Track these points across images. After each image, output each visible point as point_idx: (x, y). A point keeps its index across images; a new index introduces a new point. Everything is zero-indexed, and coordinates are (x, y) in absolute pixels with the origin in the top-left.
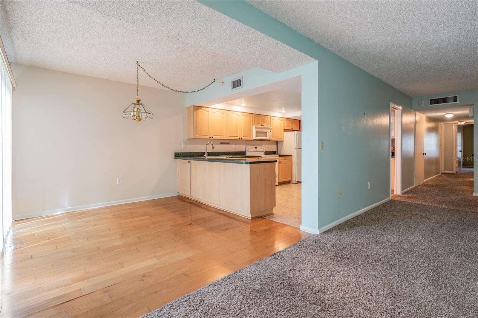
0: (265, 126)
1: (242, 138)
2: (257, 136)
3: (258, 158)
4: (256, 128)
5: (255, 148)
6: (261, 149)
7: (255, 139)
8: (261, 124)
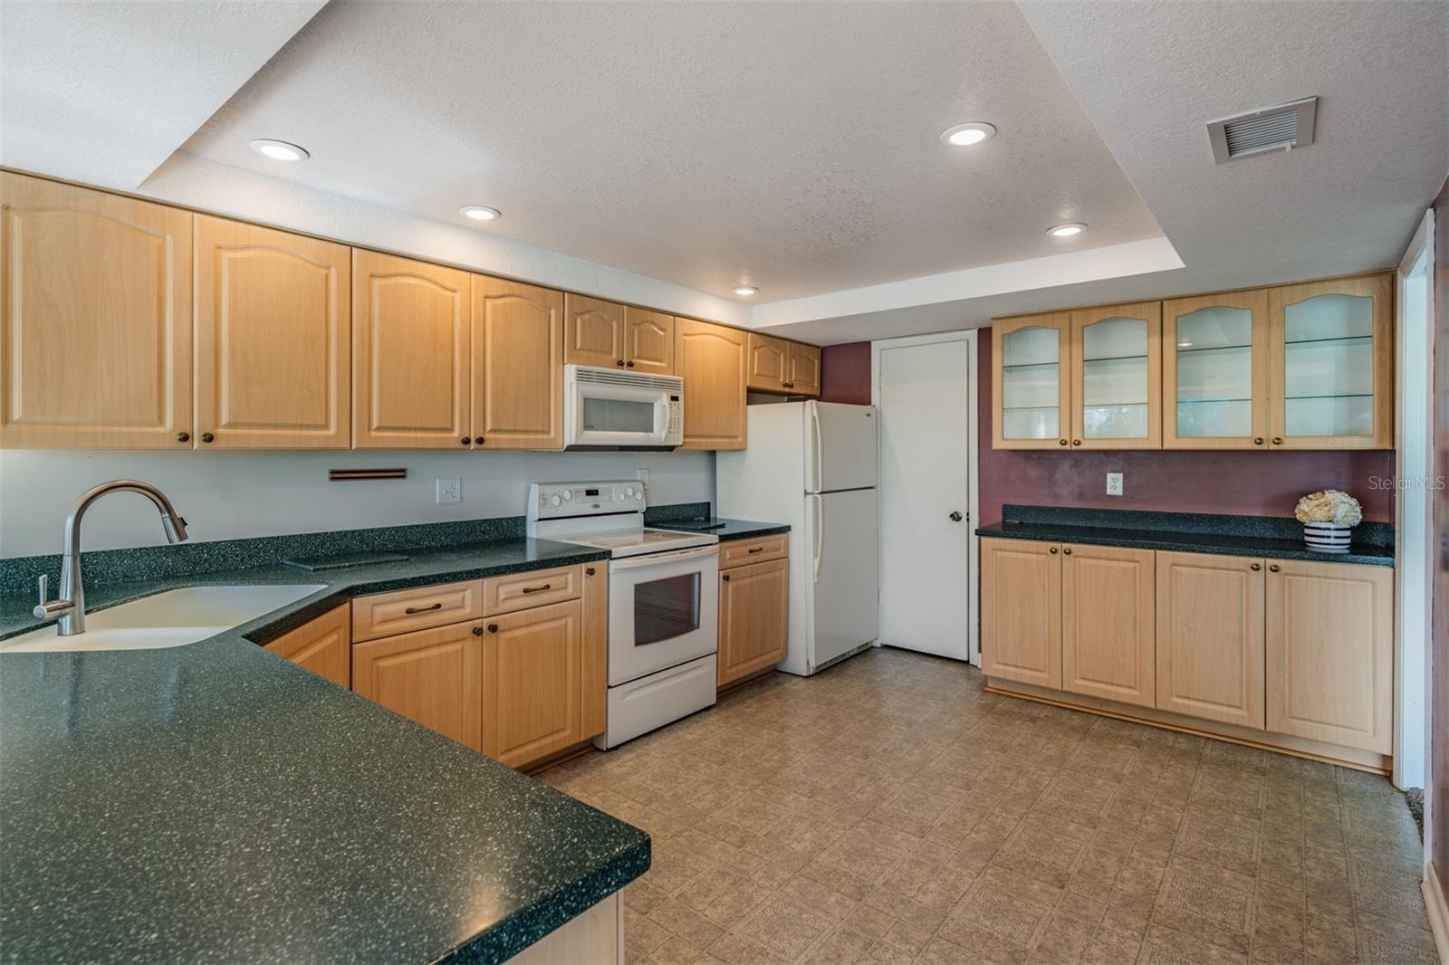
0: (642, 368)
1: (487, 436)
2: (587, 427)
3: (591, 565)
4: (582, 376)
5: (589, 493)
6: (622, 497)
7: (573, 443)
8: (617, 357)
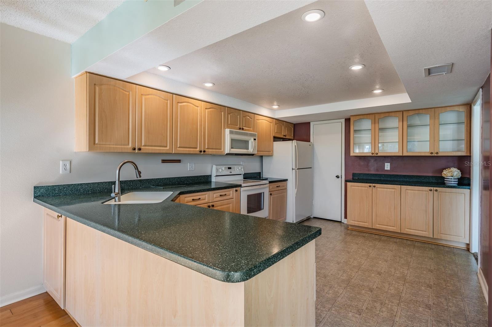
0: (246, 130)
1: (206, 150)
2: (232, 148)
3: (236, 189)
4: (231, 132)
5: (229, 168)
6: (238, 170)
7: (228, 152)
8: (239, 126)
